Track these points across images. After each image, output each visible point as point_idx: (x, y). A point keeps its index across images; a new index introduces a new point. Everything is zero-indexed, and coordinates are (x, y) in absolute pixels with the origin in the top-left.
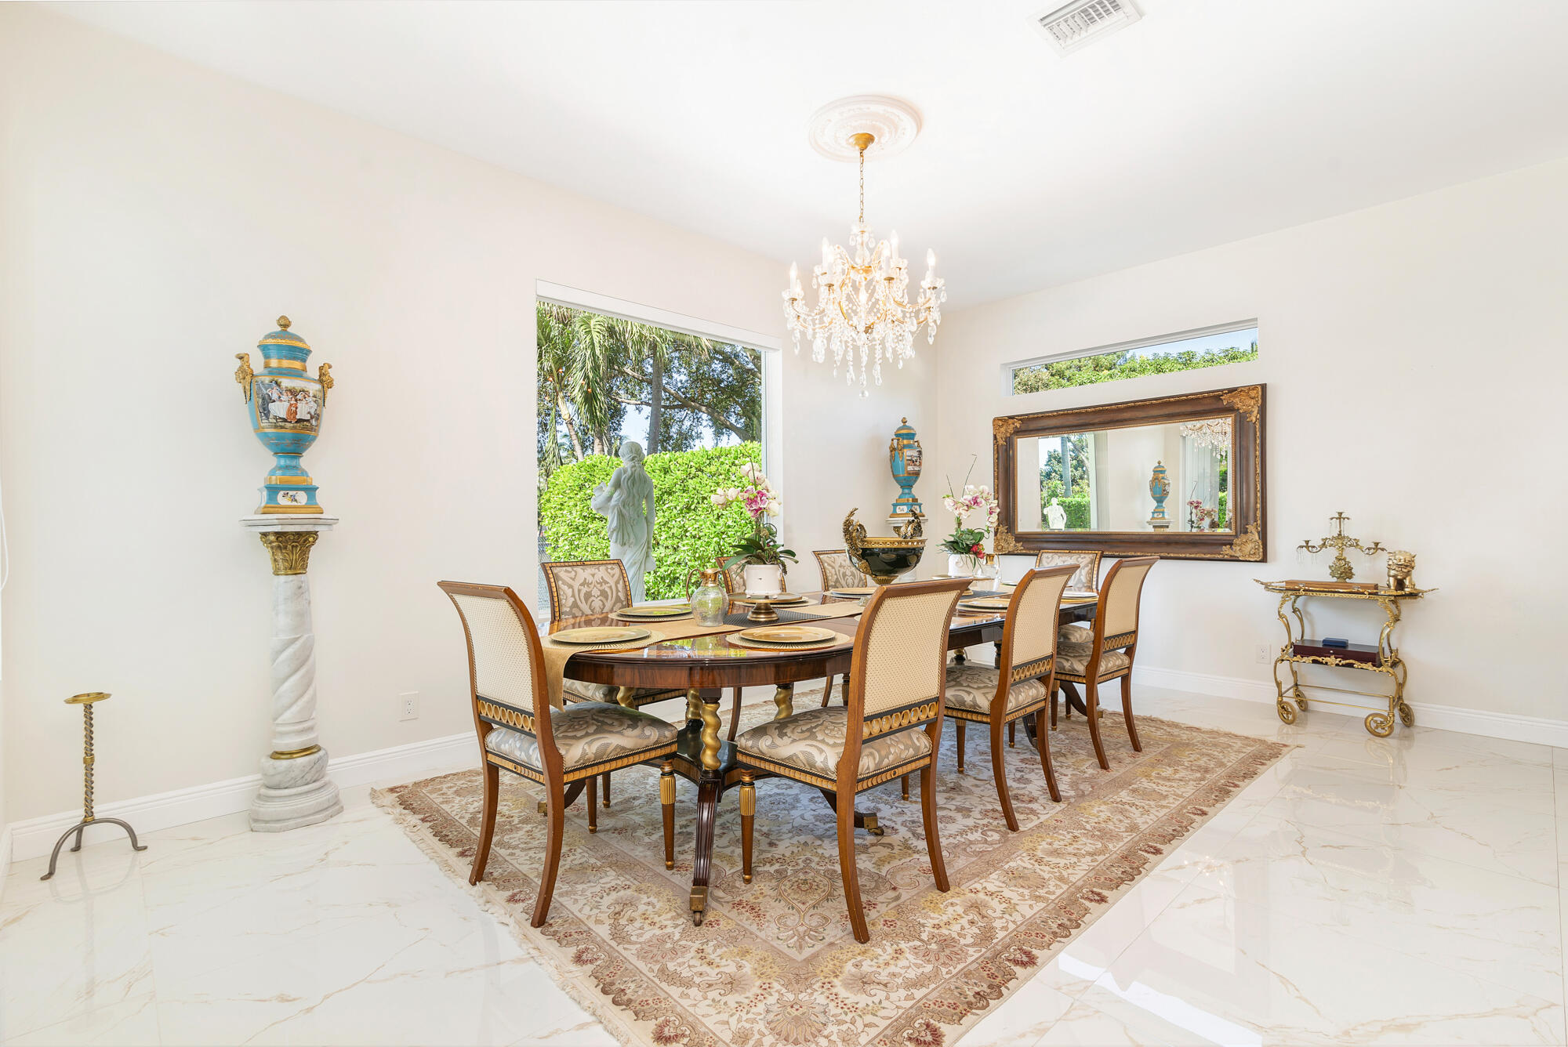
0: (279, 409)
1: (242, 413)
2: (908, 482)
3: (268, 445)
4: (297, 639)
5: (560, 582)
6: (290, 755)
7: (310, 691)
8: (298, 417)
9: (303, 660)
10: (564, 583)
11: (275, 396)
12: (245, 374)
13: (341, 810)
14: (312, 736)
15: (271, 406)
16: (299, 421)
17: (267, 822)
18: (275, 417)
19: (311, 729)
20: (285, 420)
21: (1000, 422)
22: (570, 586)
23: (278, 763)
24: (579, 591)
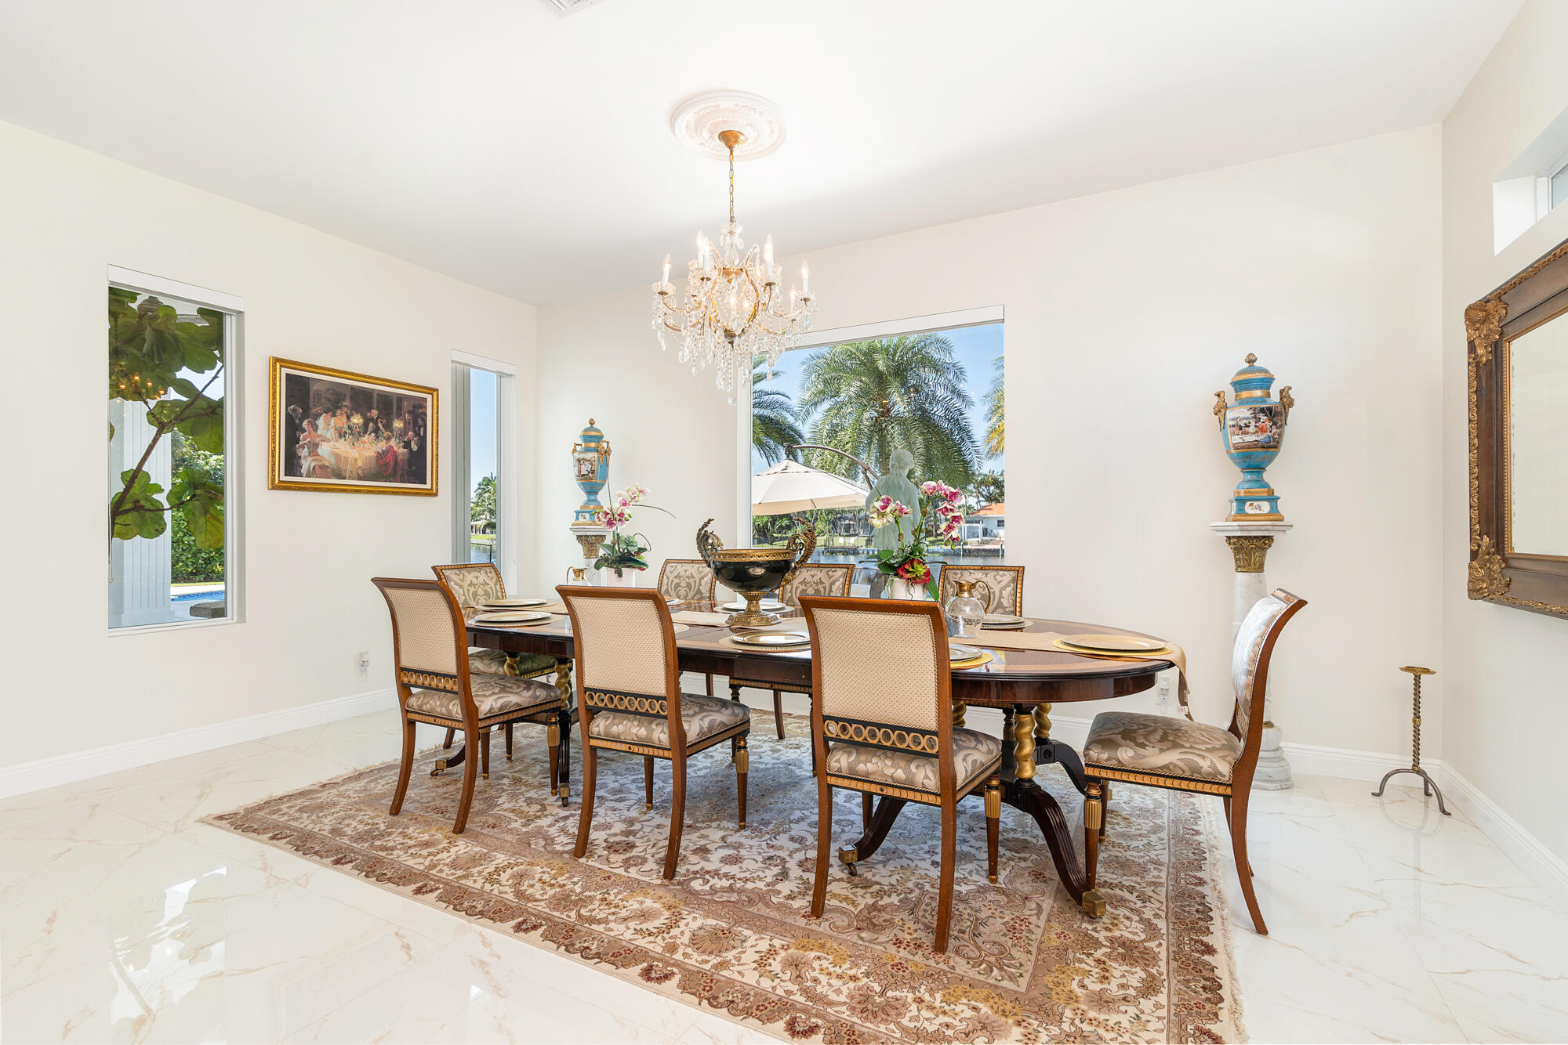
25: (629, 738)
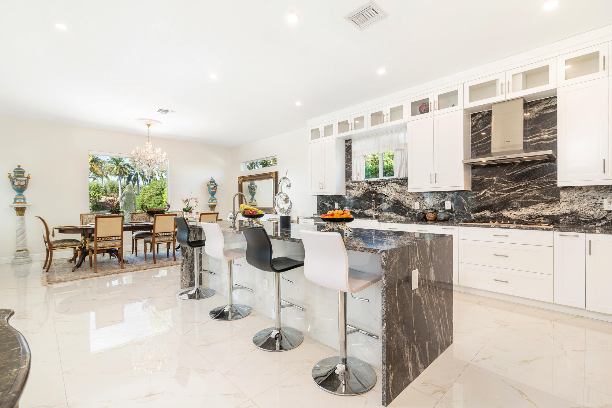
0: (16, 184)
1: (10, 184)
2: (213, 194)
3: (16, 191)
4: (21, 228)
5: (83, 218)
6: (21, 251)
7: (24, 239)
8: (21, 185)
9: (23, 232)
10: (84, 218)
11: (15, 181)
12: (10, 177)
13: (32, 263)
14: (25, 247)
15: (15, 183)
16: (21, 186)
17: (14, 263)
18: (16, 185)
19: (25, 246)
20: (17, 186)
21: (240, 178)
22: (85, 219)
23: (18, 252)
24: (88, 220)
25: (164, 240)
